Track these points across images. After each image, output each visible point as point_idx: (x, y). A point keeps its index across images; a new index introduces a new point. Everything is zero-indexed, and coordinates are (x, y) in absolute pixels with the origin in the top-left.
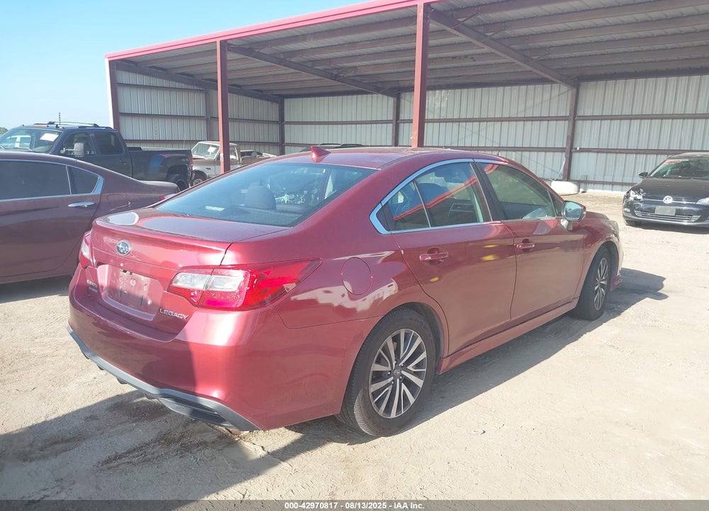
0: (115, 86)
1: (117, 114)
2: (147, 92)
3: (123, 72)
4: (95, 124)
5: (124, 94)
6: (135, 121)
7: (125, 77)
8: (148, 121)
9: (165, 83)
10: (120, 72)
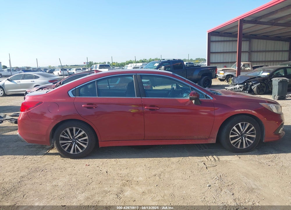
0: (210, 42)
1: (209, 53)
2: (222, 43)
3: (213, 37)
4: (174, 59)
5: (213, 45)
6: (217, 55)
7: (214, 38)
8: (222, 55)
9: (231, 39)
10: (212, 36)
